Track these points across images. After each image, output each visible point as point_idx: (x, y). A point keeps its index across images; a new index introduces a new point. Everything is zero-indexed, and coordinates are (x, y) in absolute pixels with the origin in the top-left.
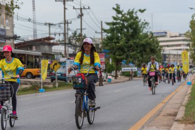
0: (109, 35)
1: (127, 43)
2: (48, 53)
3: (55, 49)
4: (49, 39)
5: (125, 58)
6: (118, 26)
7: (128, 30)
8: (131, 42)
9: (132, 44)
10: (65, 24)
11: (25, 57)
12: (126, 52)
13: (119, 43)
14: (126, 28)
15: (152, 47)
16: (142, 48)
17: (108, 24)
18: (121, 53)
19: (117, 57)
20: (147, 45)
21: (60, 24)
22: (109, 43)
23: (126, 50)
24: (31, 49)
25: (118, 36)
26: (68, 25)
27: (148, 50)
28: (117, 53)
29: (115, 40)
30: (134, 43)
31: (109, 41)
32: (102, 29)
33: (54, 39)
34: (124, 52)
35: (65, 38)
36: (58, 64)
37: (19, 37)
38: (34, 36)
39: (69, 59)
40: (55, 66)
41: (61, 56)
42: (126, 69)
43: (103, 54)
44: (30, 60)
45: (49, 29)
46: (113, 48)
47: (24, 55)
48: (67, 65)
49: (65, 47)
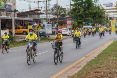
0: (74, 7)
1: (85, 12)
2: (37, 19)
3: (41, 16)
4: (38, 10)
5: (83, 21)
6: (79, 2)
7: (85, 4)
8: (87, 12)
9: (88, 13)
10: (47, 1)
11: (23, 22)
12: (84, 18)
13: (79, 12)
14: (84, 3)
15: (100, 15)
16: (94, 15)
18: (81, 18)
19: (79, 21)
20: (97, 13)
21: (44, 1)
22: (74, 12)
23: (84, 16)
24: (27, 16)
25: (79, 8)
26: (49, 2)
27: (97, 16)
28: (79, 18)
29: (77, 11)
30: (89, 12)
31: (74, 11)
32: (70, 4)
33: (40, 10)
34: (83, 18)
35: (47, 10)
36: (40, 27)
37: (17, 11)
38: (29, 9)
39: (49, 22)
40: (38, 28)
41: (45, 20)
42: (86, 27)
43: (71, 19)
44: (26, 23)
45: (38, 4)
46: (76, 15)
47: (22, 20)
48: (46, 27)
49: (47, 16)
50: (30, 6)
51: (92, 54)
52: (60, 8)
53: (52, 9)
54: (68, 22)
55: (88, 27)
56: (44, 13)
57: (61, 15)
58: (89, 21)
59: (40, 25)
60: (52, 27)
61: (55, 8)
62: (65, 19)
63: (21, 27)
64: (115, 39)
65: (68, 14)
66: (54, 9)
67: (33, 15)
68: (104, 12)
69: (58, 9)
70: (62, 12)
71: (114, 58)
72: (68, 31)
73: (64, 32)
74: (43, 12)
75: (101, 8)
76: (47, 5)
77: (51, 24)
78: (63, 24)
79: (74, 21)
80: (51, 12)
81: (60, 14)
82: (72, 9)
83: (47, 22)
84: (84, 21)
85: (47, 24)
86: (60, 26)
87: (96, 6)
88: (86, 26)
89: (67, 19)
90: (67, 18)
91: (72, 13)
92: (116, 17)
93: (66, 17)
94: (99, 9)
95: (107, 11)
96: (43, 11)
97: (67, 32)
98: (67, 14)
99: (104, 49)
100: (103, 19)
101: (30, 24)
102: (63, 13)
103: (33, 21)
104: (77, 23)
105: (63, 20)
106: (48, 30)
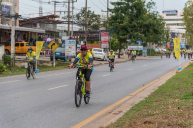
0: (114, 14)
1: (131, 23)
2: (52, 30)
3: (59, 27)
4: (53, 16)
5: (128, 37)
6: (122, 6)
7: (132, 10)
8: (134, 23)
9: (136, 24)
10: (69, 3)
11: (28, 34)
13: (122, 23)
14: (131, 8)
15: (156, 28)
16: (145, 29)
17: (113, 4)
18: (125, 32)
19: (121, 37)
20: (151, 26)
21: (64, 2)
22: (113, 22)
23: (129, 30)
24: (35, 25)
25: (122, 16)
26: (73, 4)
27: (151, 30)
28: (121, 33)
29: (119, 20)
30: (138, 23)
31: (113, 21)
32: (108, 9)
33: (58, 17)
34: (128, 32)
35: (69, 17)
36: (56, 44)
37: (20, 16)
38: (40, 13)
39: (71, 37)
40: (53, 46)
41: (66, 34)
42: (132, 47)
43: (108, 33)
44: (33, 37)
45: (55, 6)
46: (117, 27)
47: (28, 32)
48: (66, 45)
49: (69, 26)
50: (41, 9)
51: (140, 92)
52: (90, 15)
53: (78, 16)
54: (103, 39)
55: (136, 47)
56: (63, 22)
57: (92, 27)
58: (138, 38)
59: (56, 41)
60: (76, 46)
61: (82, 14)
62: (98, 33)
63: (25, 43)
64: (179, 69)
65: (104, 25)
66: (80, 15)
67: (45, 24)
68: (164, 24)
69: (88, 16)
70: (93, 21)
71: (177, 100)
72: (103, 52)
73: (97, 53)
74: (63, 20)
75: (158, 17)
76: (69, 9)
77: (75, 41)
78: (95, 40)
79: (113, 36)
80: (75, 20)
81: (89, 24)
82: (110, 16)
83: (68, 37)
84: (130, 38)
85: (68, 41)
86: (90, 45)
87: (150, 13)
88: (133, 45)
89: (102, 33)
90: (102, 31)
91: (111, 24)
92: (182, 33)
93: (100, 29)
94: (155, 19)
95: (167, 22)
96: (63, 18)
97: (101, 54)
98: (101, 25)
99: (161, 85)
100: (161, 36)
101: (40, 39)
102: (96, 23)
103: (46, 34)
104: (119, 40)
105: (94, 35)
106: (70, 50)
